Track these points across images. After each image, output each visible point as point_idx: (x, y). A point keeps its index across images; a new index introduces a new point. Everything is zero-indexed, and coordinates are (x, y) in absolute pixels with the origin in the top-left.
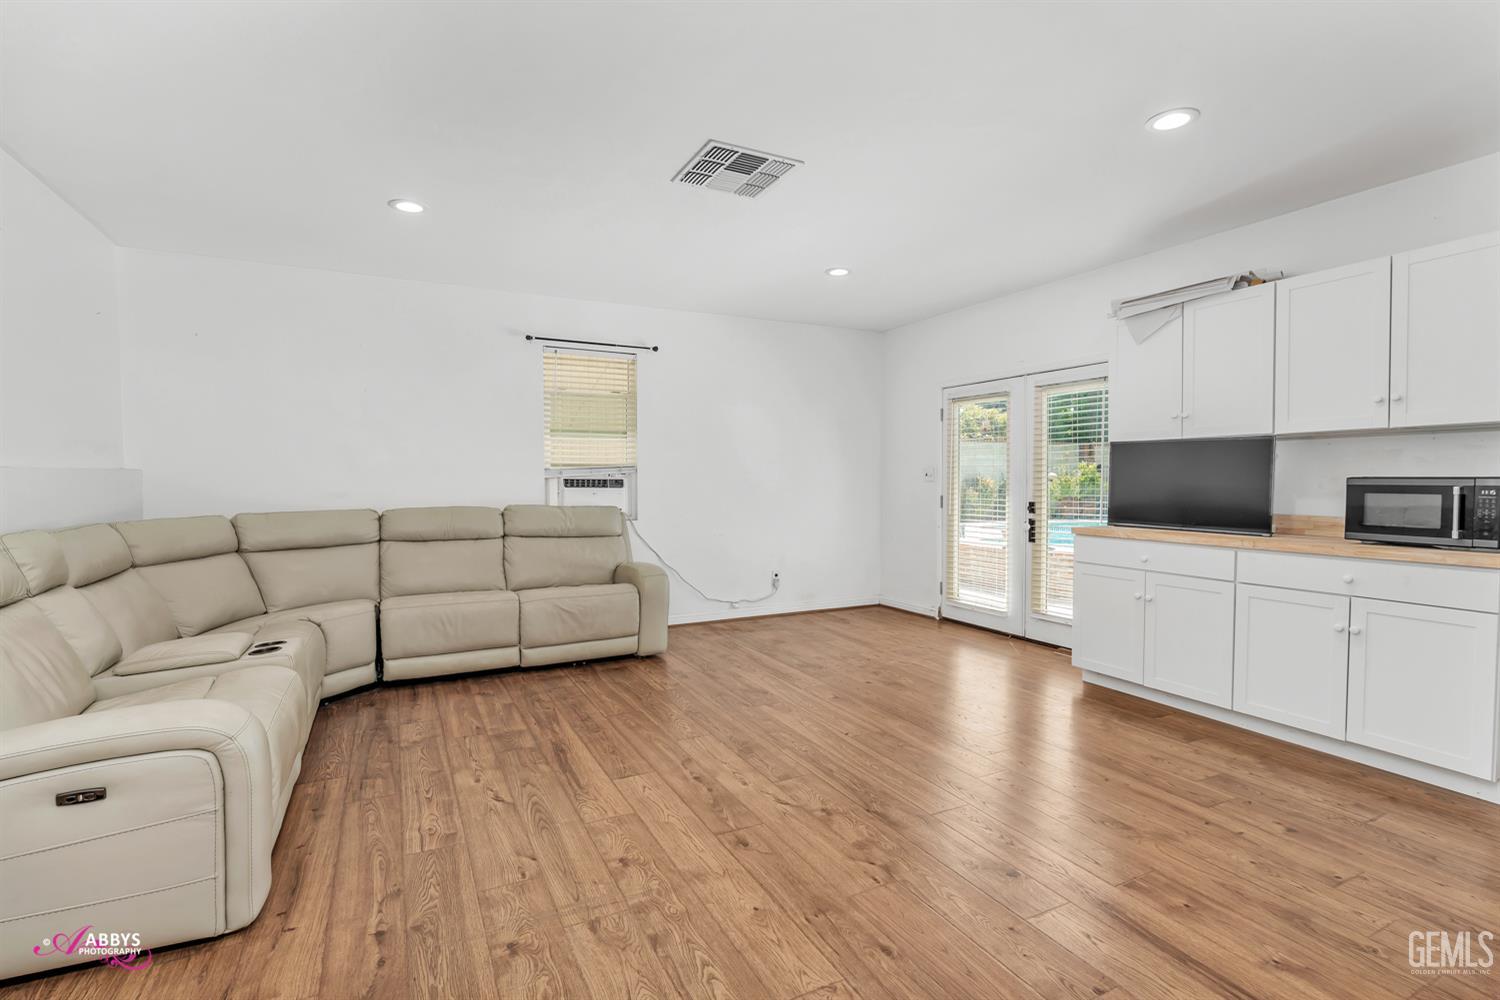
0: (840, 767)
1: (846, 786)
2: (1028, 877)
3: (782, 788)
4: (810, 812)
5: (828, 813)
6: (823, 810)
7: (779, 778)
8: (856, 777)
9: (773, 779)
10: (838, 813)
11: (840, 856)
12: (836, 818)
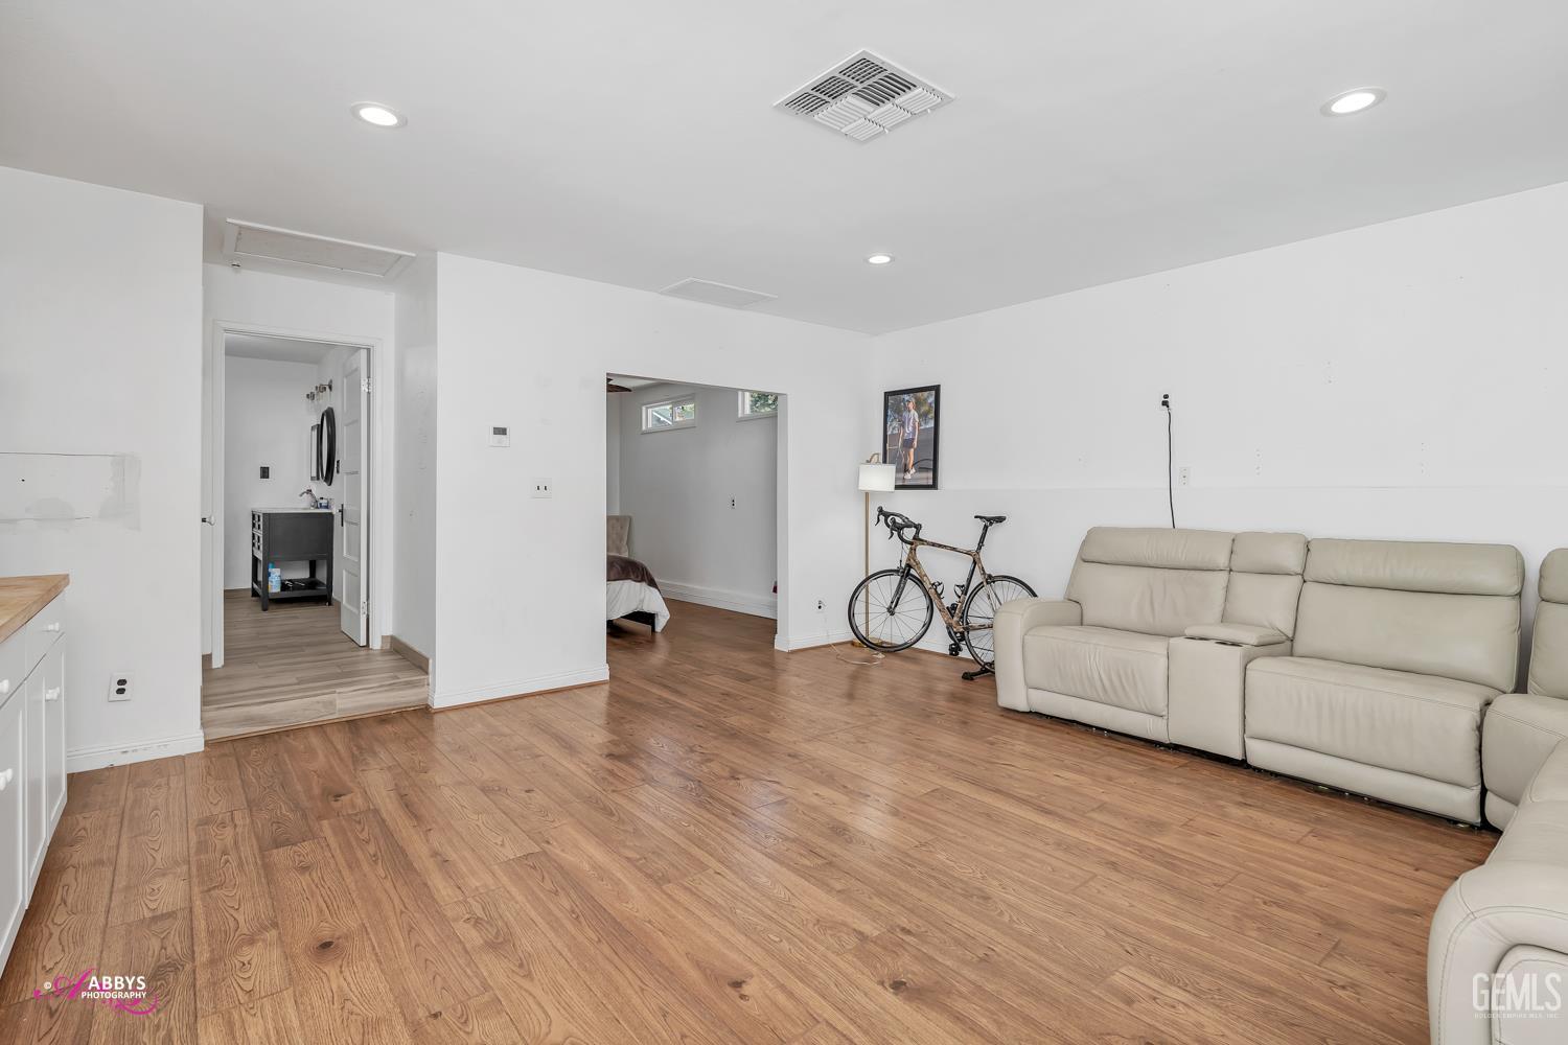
0: (725, 820)
1: (718, 800)
2: (601, 755)
3: (779, 793)
4: (748, 776)
5: (733, 777)
6: (738, 779)
7: (786, 803)
8: (708, 810)
9: (790, 801)
10: (726, 779)
11: (723, 755)
12: (726, 774)
